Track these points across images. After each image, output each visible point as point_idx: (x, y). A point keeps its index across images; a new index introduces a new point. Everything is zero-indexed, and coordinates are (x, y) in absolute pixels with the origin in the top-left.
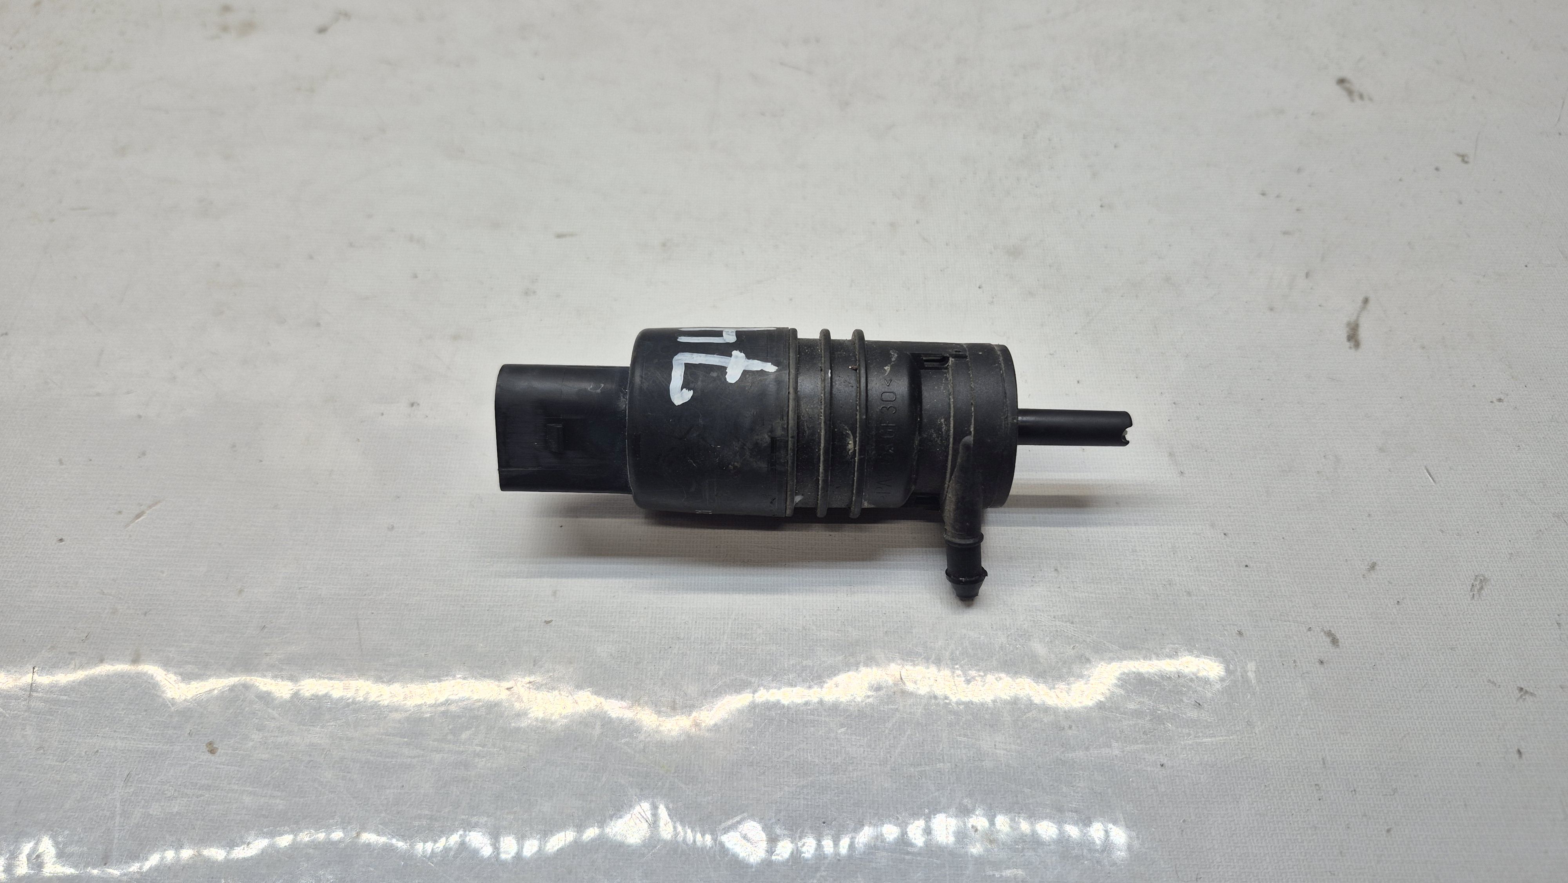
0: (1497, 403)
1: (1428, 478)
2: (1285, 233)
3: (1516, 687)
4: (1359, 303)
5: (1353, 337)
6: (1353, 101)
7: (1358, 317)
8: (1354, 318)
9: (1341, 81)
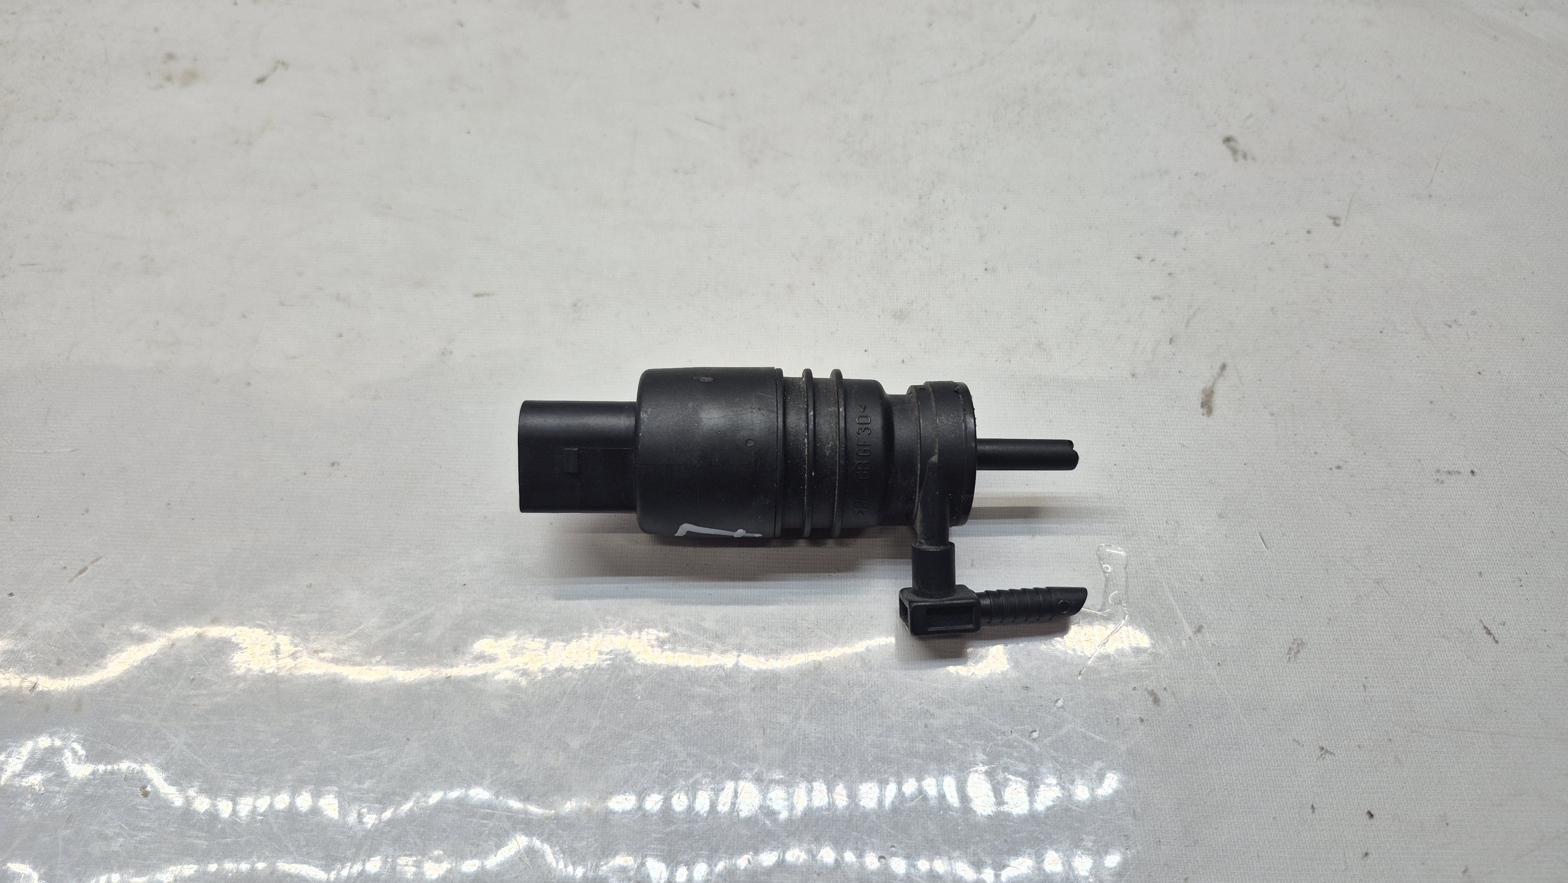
0: (1335, 470)
1: (1261, 544)
2: (1154, 298)
3: (1318, 746)
4: (1217, 370)
5: (1207, 405)
6: (1236, 160)
7: (1214, 383)
8: (1210, 384)
9: (1228, 140)
